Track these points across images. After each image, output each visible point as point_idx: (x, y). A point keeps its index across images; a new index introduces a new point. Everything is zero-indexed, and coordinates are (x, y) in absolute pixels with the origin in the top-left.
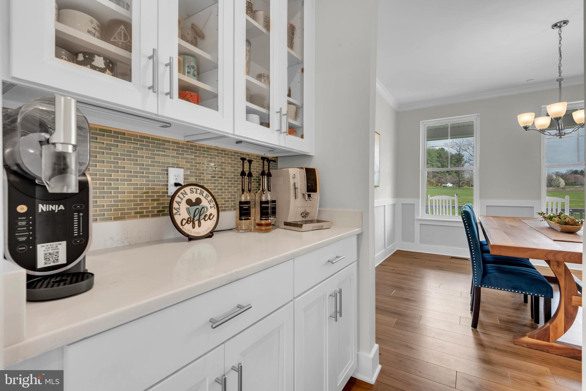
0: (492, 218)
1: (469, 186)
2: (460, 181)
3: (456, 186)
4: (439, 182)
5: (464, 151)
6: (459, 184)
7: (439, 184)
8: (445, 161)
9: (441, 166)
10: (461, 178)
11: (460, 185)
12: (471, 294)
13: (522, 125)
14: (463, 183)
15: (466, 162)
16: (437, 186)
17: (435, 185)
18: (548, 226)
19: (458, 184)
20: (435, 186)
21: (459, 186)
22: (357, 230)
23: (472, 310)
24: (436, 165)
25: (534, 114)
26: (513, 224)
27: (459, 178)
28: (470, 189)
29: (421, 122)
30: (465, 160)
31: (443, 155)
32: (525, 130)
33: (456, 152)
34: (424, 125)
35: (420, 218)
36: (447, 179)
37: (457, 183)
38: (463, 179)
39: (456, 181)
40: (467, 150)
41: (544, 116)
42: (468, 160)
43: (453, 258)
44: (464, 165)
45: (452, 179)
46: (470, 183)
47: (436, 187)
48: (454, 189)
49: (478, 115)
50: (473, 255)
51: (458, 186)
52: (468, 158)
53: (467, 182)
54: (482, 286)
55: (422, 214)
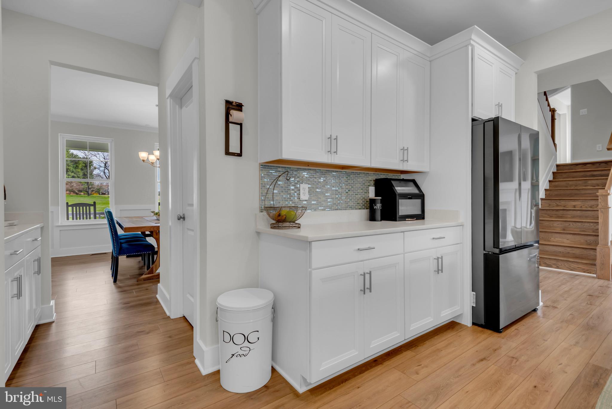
0: (124, 218)
1: (100, 194)
2: (89, 188)
3: (84, 194)
5: (93, 156)
8: (70, 164)
10: (90, 185)
11: (90, 192)
12: (111, 269)
13: (142, 159)
14: (93, 191)
15: (95, 168)
18: (156, 219)
21: (88, 194)
22: (41, 225)
23: (113, 276)
25: (148, 153)
26: (137, 220)
27: (88, 185)
28: (101, 198)
29: (59, 134)
30: (95, 165)
32: (143, 162)
33: (84, 156)
34: (63, 137)
35: (60, 224)
36: (73, 185)
38: (92, 186)
39: (84, 189)
40: (97, 155)
41: (157, 150)
42: (98, 166)
43: (93, 255)
44: (93, 171)
45: (79, 185)
46: (100, 190)
48: (82, 197)
49: (113, 140)
50: (114, 239)
51: (86, 194)
52: (98, 164)
53: (96, 190)
54: (119, 256)
55: (62, 220)
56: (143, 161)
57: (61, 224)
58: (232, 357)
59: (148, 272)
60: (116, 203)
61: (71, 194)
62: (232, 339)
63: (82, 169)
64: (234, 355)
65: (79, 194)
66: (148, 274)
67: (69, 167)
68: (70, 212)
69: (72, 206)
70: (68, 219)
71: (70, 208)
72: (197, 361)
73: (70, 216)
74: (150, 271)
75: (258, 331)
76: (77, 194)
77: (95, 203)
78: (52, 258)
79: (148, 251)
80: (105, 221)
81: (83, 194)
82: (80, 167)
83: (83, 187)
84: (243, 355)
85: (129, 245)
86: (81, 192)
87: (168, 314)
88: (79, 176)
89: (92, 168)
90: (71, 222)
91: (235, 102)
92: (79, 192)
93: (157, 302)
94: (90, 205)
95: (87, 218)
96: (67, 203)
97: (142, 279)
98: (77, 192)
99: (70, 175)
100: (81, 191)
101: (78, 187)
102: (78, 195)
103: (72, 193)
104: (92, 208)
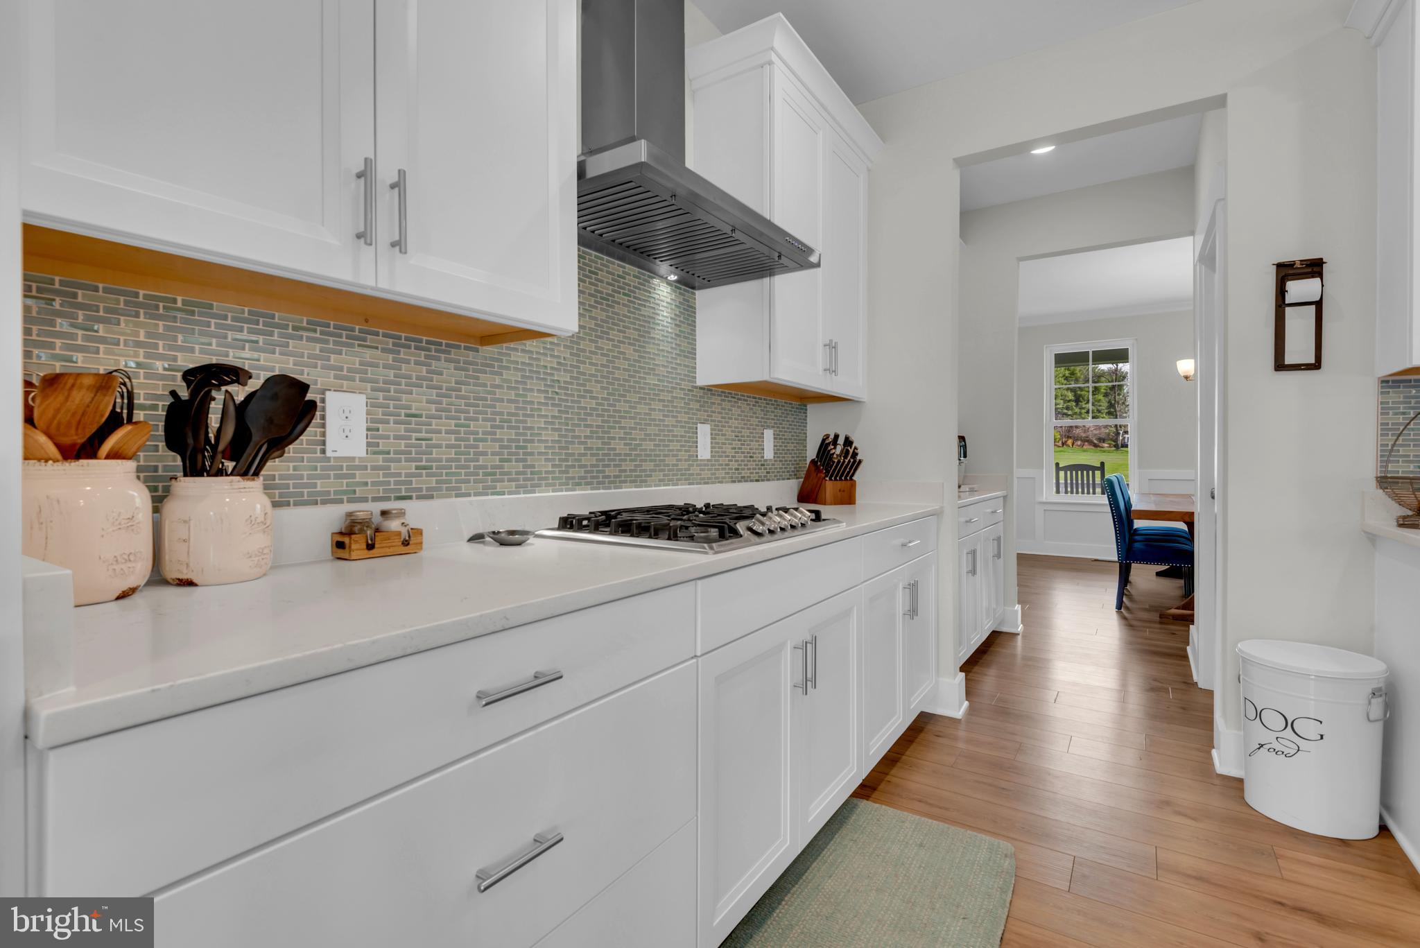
3: (1110, 447)
4: (1069, 437)
6: (1116, 441)
7: (1070, 442)
9: (1073, 398)
16: (1063, 446)
17: (1060, 442)
19: (1114, 442)
20: (1059, 446)
21: (1116, 446)
22: (1003, 493)
24: (1062, 396)
31: (1079, 375)
35: (1044, 499)
37: (1111, 440)
39: (1109, 434)
47: (1061, 449)
50: (1117, 531)
51: (1115, 446)
54: (1130, 564)
55: (1047, 493)
56: (1186, 378)
57: (1046, 499)
58: (1259, 748)
59: (1184, 605)
60: (1140, 466)
61: (1085, 447)
62: (1259, 715)
63: (1106, 395)
64: (1262, 746)
65: (1099, 446)
66: (1182, 609)
67: (1083, 393)
68: (1062, 481)
69: (1066, 468)
70: (1058, 492)
71: (1062, 474)
72: (1214, 752)
73: (1062, 489)
74: (1186, 603)
75: (1321, 722)
76: (1096, 446)
77: (1102, 464)
78: (1018, 554)
79: (1185, 564)
80: (1104, 500)
81: (1107, 445)
82: (1102, 390)
83: (1107, 431)
84: (1283, 753)
85: (1146, 545)
86: (1104, 442)
87: (1195, 678)
88: (1100, 408)
89: (1125, 391)
90: (1063, 498)
91: (1301, 261)
92: (1100, 442)
93: (1186, 657)
94: (1094, 469)
95: (1083, 493)
96: (1057, 464)
97: (1170, 615)
98: (1096, 442)
99: (1084, 408)
100: (1103, 440)
101: (1097, 432)
102: (1099, 448)
103: (1086, 443)
104: (1098, 473)
